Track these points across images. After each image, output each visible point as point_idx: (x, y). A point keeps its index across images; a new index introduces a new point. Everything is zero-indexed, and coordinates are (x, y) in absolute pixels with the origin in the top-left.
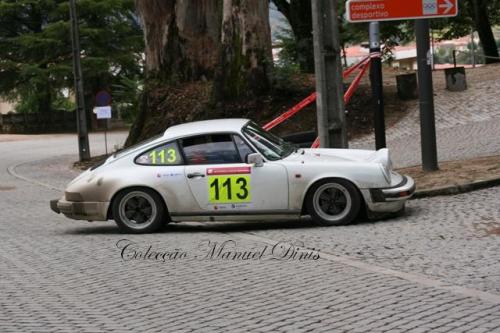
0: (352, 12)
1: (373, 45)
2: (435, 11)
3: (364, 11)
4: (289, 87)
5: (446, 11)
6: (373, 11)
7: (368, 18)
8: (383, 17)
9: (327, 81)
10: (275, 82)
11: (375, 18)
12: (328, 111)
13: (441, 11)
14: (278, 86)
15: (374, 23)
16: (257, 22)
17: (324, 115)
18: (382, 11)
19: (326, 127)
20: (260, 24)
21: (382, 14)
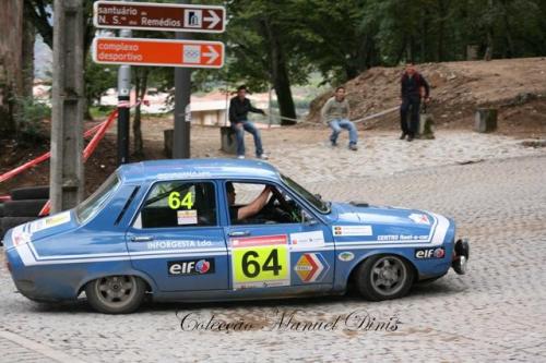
0: (99, 51)
1: (123, 93)
2: (198, 60)
3: (113, 52)
4: (38, 131)
5: (210, 61)
6: (125, 52)
7: (117, 61)
8: (137, 61)
9: (65, 129)
10: (22, 125)
11: (126, 60)
12: (64, 166)
13: (204, 60)
14: (25, 129)
15: (125, 66)
16: (7, 53)
17: (58, 169)
18: (135, 53)
19: (59, 183)
20: (9, 56)
21: (135, 57)
